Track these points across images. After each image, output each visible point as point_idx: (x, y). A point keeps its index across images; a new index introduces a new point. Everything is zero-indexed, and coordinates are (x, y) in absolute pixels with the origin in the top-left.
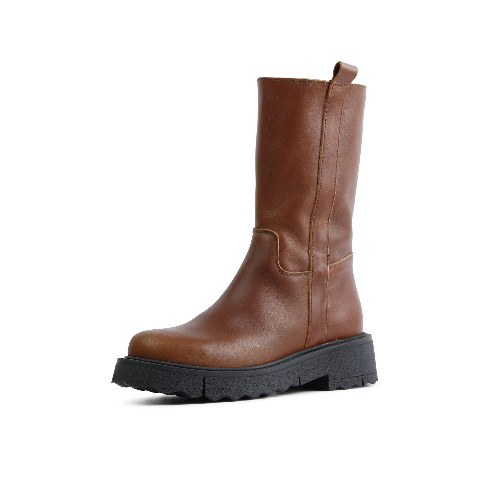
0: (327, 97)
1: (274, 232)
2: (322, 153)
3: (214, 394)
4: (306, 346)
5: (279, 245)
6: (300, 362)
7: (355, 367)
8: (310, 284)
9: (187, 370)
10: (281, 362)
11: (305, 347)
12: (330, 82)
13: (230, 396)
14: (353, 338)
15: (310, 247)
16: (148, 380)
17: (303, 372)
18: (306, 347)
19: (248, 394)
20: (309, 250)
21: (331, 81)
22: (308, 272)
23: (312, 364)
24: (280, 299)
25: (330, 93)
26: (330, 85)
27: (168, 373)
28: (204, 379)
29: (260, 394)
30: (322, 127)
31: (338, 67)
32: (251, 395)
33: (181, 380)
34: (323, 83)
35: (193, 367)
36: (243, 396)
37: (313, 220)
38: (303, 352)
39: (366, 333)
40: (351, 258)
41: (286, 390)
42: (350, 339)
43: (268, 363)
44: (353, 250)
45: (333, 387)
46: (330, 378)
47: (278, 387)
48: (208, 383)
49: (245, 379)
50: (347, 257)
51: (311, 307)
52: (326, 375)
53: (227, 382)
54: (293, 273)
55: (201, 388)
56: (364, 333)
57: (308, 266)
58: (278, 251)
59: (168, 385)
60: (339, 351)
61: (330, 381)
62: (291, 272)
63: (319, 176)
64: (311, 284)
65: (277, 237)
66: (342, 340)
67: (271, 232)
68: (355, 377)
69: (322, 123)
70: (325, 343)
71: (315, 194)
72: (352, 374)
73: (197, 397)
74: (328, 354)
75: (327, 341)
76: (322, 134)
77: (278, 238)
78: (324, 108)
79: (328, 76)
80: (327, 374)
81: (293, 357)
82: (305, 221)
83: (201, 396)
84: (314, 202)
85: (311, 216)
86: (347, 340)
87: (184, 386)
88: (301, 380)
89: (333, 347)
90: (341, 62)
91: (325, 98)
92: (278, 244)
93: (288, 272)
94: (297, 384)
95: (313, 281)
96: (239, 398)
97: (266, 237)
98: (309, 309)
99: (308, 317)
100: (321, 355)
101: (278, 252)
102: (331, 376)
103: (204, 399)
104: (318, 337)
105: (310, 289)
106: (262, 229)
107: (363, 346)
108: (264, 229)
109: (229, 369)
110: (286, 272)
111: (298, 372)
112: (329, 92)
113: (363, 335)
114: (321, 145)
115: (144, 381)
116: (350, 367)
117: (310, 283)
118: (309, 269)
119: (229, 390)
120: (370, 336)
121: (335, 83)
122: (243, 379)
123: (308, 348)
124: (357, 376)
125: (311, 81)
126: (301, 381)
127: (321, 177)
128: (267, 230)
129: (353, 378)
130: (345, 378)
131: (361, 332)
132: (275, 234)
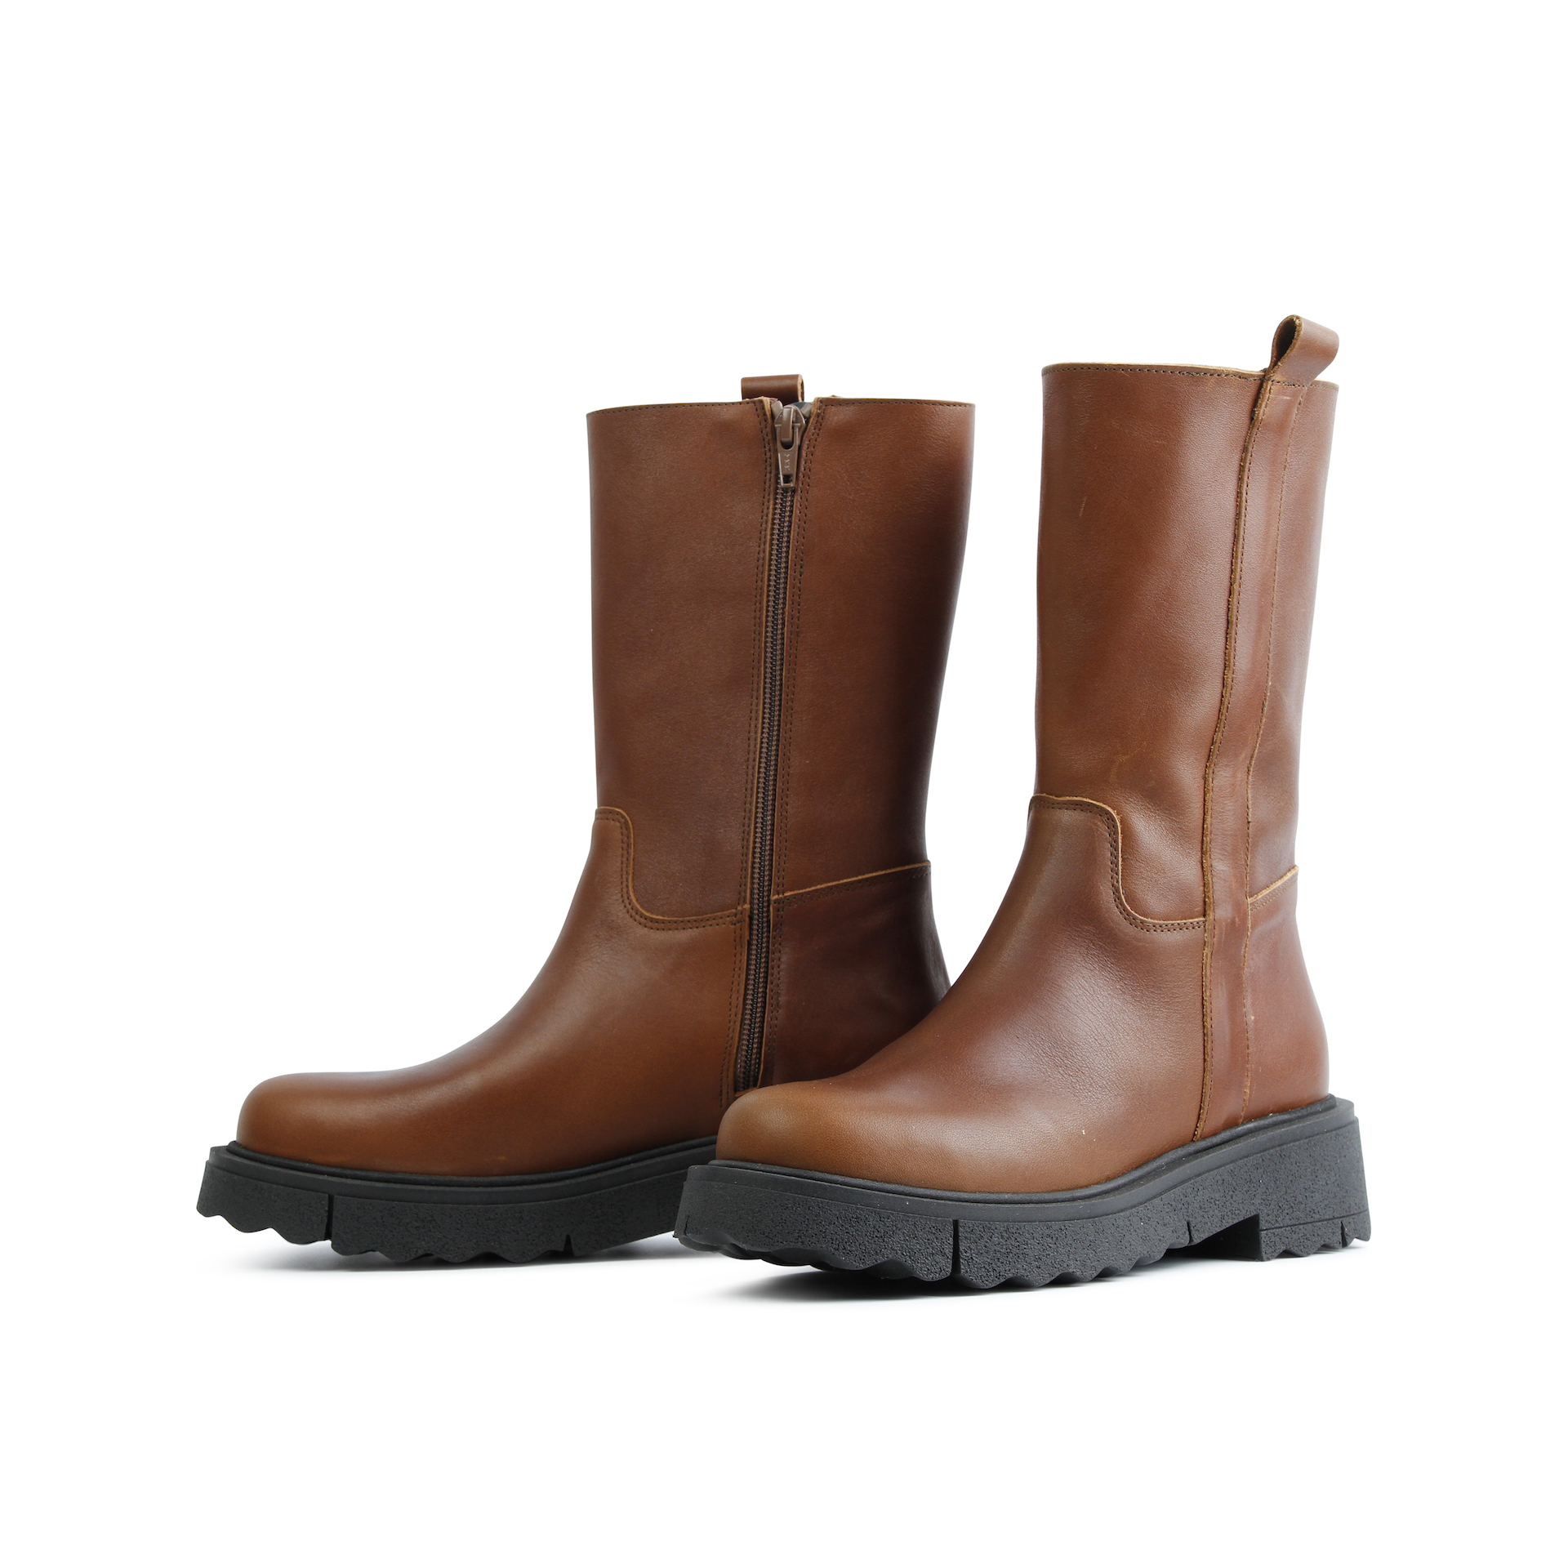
0: (1252, 419)
1: (1104, 806)
2: (1238, 577)
3: (983, 1270)
4: (1199, 1131)
5: (1120, 844)
6: (1190, 1179)
7: (1324, 1194)
8: (1207, 955)
9: (910, 1201)
10: (1141, 1178)
11: (1194, 1135)
12: (1264, 376)
13: (1025, 1275)
14: (1313, 1110)
15: (1204, 849)
16: (801, 1228)
17: (1198, 1206)
18: (1198, 1136)
19: (1071, 1270)
20: (1202, 857)
21: (1265, 371)
22: (1202, 919)
23: (1220, 1183)
24: (1129, 998)
25: (1264, 405)
26: (1265, 384)
27: (858, 1209)
28: (956, 1224)
29: (1100, 1270)
30: (1238, 507)
31: (1287, 335)
32: (1078, 1273)
33: (894, 1228)
34: (1242, 376)
35: (921, 1191)
36: (1057, 1274)
37: (1211, 771)
38: (1191, 1148)
39: (1336, 1095)
40: (1294, 879)
41: (1159, 1256)
42: (1304, 1112)
43: (1108, 1179)
44: (1298, 860)
45: (1271, 1250)
46: (1263, 1224)
47: (1141, 1251)
48: (966, 1237)
49: (1063, 1228)
50: (1285, 878)
51: (1209, 1020)
52: (1253, 1214)
53: (1015, 1235)
54: (1161, 922)
55: (949, 1251)
56: (1332, 1097)
57: (1201, 903)
58: (1120, 859)
59: (857, 1244)
60: (1285, 1146)
61: (1263, 1233)
62: (1156, 921)
63: (1230, 646)
64: (1209, 955)
65: (1113, 820)
66: (1286, 1117)
67: (1098, 807)
68: (1323, 1220)
69: (1239, 494)
70: (1243, 1124)
71: (1219, 696)
72: (1316, 1211)
73: (937, 1277)
74: (1259, 1155)
75: (1248, 1119)
76: (1237, 524)
77: (1119, 824)
78: (1245, 450)
79: (1257, 358)
80: (1255, 1213)
81: (1167, 1164)
82: (1186, 771)
83: (949, 1274)
84: (1216, 718)
85: (1204, 760)
86: (1300, 1114)
87: (902, 1247)
88: (1192, 1228)
89: (1270, 1133)
90: (1298, 318)
91: (1245, 419)
92: (1120, 841)
93: (1149, 920)
94: (1184, 1241)
95: (1215, 945)
96: (1048, 1282)
97: (1067, 817)
98: (1204, 1026)
99: (1202, 1050)
100: (1240, 1159)
101: (1120, 863)
102: (1267, 1218)
103: (954, 1285)
104: (1231, 1105)
105: (1208, 967)
106: (1068, 798)
107: (1340, 1132)
108: (1075, 798)
109: (1016, 1197)
110: (1142, 922)
111: (1186, 1206)
112: (1261, 404)
113: (1330, 1103)
114: (1234, 555)
115: (788, 1233)
116: (1313, 1192)
117: (1207, 951)
118: (1205, 911)
119: (1021, 1256)
120: (1350, 1105)
121: (1277, 377)
122: (1057, 1227)
123: (1203, 1138)
124: (1329, 1219)
125: (1212, 372)
126: (1193, 1233)
127: (1235, 646)
128: (1085, 800)
129: (1320, 1223)
130: (1300, 1224)
131: (1324, 1094)
132: (1107, 813)
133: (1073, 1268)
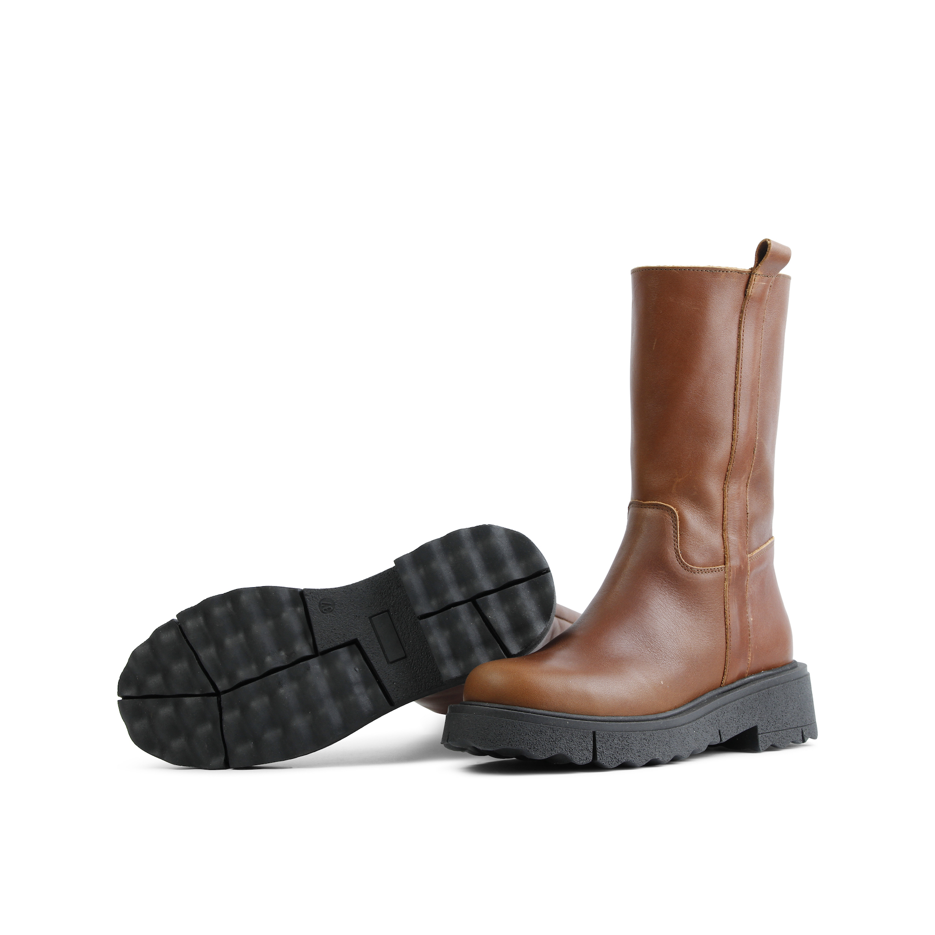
0: (745, 295)
1: (669, 506)
2: (739, 381)
3: (609, 758)
4: (724, 681)
5: (678, 526)
6: (720, 707)
7: (792, 714)
8: (726, 585)
9: (569, 721)
10: (693, 707)
11: (722, 683)
12: (751, 272)
13: (632, 760)
14: (785, 668)
15: (724, 528)
16: (510, 737)
17: (724, 721)
18: (724, 684)
19: (657, 758)
20: (723, 533)
21: (751, 269)
22: (723, 566)
23: (736, 708)
24: (685, 610)
25: (751, 288)
26: (752, 276)
27: (541, 726)
28: (594, 733)
29: (672, 757)
30: (739, 343)
31: (763, 249)
32: (661, 759)
33: (561, 736)
34: (740, 272)
35: (575, 716)
36: (649, 760)
37: (727, 486)
38: (720, 690)
39: (798, 661)
40: (772, 544)
41: (704, 749)
42: (781, 670)
43: (676, 708)
44: (774, 534)
45: (764, 745)
46: (760, 731)
47: (694, 746)
48: (600, 741)
49: (652, 734)
50: (768, 544)
51: (728, 621)
52: (754, 726)
53: (626, 739)
54: (702, 568)
55: (591, 748)
56: (795, 662)
57: (723, 558)
58: (679, 535)
59: (541, 745)
60: (771, 689)
61: (760, 736)
62: (699, 568)
63: (736, 418)
64: (728, 586)
65: (675, 513)
66: (771, 672)
67: (666, 506)
68: (792, 728)
69: (739, 336)
70: (748, 677)
71: (730, 445)
72: (788, 723)
73: (585, 762)
74: (757, 693)
75: (751, 674)
76: (738, 352)
77: (677, 516)
78: (742, 312)
79: (747, 262)
80: (755, 725)
81: (707, 699)
82: (713, 486)
83: (591, 761)
84: (729, 457)
85: (723, 480)
86: (778, 671)
87: (566, 747)
88: (721, 734)
89: (762, 682)
90: (769, 240)
91: (742, 296)
92: (678, 524)
93: (695, 567)
94: (717, 741)
95: (731, 580)
96: (644, 764)
97: (650, 512)
98: (726, 624)
99: (725, 637)
100: (747, 696)
101: (679, 537)
102: (761, 727)
103: (594, 766)
104: (741, 667)
105: (727, 592)
106: (650, 502)
107: (799, 680)
108: (654, 502)
109: (626, 718)
110: (691, 568)
111: (718, 721)
112: (750, 287)
113: (794, 665)
114: (737, 369)
115: (504, 740)
116: (786, 713)
117: (726, 583)
118: (725, 562)
119: (630, 750)
120: (805, 666)
121: (758, 272)
122: (649, 734)
123: (727, 685)
124: (795, 728)
125: (723, 270)
126: (722, 736)
127: (738, 419)
128: (659, 503)
129: (790, 730)
130: (780, 730)
131: (791, 660)
132: (671, 509)
133: (658, 756)
